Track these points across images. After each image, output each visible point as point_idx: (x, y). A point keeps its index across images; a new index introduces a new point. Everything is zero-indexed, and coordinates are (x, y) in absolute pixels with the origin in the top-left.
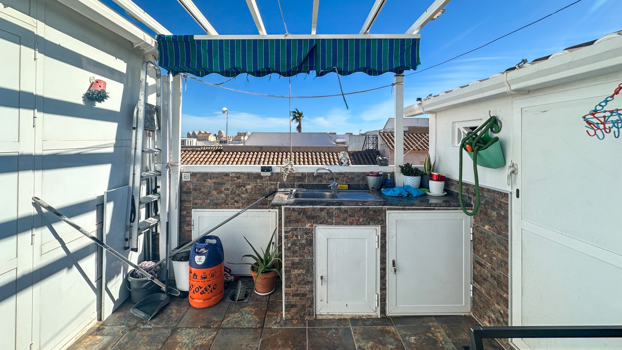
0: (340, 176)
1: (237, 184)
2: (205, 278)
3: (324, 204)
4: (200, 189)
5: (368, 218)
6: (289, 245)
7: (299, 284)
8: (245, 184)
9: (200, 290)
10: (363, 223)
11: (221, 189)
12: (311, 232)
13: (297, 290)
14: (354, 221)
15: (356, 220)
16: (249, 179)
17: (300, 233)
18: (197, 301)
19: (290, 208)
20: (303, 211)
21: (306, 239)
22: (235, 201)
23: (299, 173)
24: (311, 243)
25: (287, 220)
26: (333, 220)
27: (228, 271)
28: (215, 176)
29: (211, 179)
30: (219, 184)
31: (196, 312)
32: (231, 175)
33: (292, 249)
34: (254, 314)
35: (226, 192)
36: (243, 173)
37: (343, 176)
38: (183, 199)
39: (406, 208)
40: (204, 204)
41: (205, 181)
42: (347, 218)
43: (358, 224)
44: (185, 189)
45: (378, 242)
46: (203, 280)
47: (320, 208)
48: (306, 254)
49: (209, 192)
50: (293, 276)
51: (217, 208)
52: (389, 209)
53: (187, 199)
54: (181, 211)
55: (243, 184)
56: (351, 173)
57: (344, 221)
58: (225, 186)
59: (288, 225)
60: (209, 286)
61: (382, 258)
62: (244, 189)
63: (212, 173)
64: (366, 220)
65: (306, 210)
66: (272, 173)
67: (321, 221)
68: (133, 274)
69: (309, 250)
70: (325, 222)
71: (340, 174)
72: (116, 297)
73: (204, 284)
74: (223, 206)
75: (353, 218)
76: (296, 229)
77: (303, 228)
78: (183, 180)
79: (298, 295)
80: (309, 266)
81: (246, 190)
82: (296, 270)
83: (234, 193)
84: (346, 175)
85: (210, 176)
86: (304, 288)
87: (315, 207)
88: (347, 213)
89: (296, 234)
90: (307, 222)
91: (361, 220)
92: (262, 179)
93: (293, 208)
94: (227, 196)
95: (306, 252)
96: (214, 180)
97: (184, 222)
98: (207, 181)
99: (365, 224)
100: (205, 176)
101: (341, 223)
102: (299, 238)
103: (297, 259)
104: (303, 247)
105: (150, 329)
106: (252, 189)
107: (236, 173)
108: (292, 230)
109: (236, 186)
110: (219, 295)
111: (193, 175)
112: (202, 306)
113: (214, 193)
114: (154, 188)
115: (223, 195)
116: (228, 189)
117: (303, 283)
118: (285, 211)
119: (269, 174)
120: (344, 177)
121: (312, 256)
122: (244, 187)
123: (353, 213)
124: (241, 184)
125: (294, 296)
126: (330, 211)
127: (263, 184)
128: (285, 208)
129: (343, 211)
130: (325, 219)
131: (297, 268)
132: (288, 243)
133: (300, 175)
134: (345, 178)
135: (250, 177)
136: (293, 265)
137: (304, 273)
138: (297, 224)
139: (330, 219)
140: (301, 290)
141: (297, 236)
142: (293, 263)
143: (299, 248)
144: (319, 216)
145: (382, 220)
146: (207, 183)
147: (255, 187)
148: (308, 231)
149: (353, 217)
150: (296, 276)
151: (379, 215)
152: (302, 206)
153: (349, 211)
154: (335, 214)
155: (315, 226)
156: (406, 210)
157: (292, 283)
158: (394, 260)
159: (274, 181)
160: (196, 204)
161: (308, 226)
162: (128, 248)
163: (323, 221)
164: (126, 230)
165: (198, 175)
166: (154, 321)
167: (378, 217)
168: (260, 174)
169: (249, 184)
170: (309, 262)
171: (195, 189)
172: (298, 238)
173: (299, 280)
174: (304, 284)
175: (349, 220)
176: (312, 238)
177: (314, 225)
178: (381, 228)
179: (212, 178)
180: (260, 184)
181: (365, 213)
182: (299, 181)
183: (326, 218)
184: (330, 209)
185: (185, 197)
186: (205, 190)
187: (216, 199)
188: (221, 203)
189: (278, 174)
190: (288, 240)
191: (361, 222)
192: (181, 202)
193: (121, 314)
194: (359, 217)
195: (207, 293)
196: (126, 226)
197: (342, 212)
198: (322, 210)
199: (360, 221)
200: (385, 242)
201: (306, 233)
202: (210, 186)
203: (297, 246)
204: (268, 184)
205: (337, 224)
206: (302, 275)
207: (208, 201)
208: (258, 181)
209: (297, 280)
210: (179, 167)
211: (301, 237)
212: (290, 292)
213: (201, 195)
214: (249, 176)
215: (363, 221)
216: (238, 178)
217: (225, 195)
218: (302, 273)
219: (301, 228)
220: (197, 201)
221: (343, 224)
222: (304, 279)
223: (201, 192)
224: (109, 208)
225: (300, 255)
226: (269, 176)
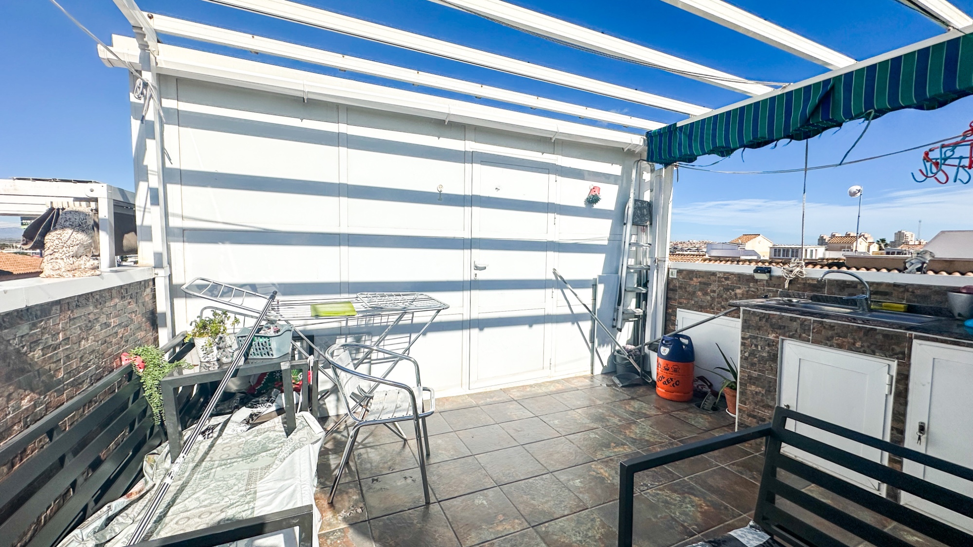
0: (894, 290)
1: (725, 287)
2: (668, 370)
3: (798, 312)
4: (686, 288)
5: (872, 344)
6: (747, 354)
7: (756, 404)
8: (735, 287)
9: (663, 380)
10: (862, 350)
11: (707, 290)
12: (776, 345)
13: (753, 411)
14: (845, 343)
15: (849, 342)
16: (739, 281)
17: (761, 344)
18: (660, 390)
19: (750, 311)
20: (768, 318)
21: (768, 352)
22: (722, 306)
23: (813, 279)
24: (774, 358)
25: (745, 324)
26: (809, 336)
27: (709, 384)
28: (701, 274)
29: (696, 277)
30: (705, 284)
31: (658, 398)
32: (718, 275)
33: (749, 360)
34: (708, 422)
35: (712, 294)
36: (732, 274)
37: (902, 289)
38: (669, 296)
39: (965, 343)
40: (689, 305)
41: (691, 279)
42: (832, 337)
43: (852, 348)
44: (671, 286)
45: (891, 385)
46: (666, 371)
47: (791, 317)
48: (767, 370)
49: (694, 293)
50: (749, 392)
51: (701, 311)
52: (917, 337)
53: (673, 296)
54: (667, 307)
55: (732, 288)
56: (921, 287)
57: (828, 340)
58: (712, 287)
59: (746, 330)
60: (671, 379)
61: (895, 412)
62: (733, 293)
63: (698, 271)
64: (868, 347)
65: (771, 317)
66: (771, 277)
67: (791, 333)
68: (618, 352)
69: (771, 366)
70: (797, 336)
71: (895, 285)
72: (605, 364)
73: (667, 376)
74: (708, 309)
75: (844, 340)
76: (756, 338)
77: (765, 338)
78: (670, 276)
79: (754, 417)
80: (770, 387)
81: (736, 295)
82: (753, 386)
83: (721, 297)
84: (910, 290)
85: (696, 274)
86: (762, 411)
87: (783, 314)
88: (834, 330)
89: (755, 343)
90: (771, 332)
91: (858, 344)
92: (757, 282)
93: (754, 312)
94: (713, 298)
95: (767, 368)
96: (699, 280)
97: (670, 320)
98: (692, 280)
99: (865, 352)
100: (691, 274)
101: (822, 342)
102: (760, 349)
103: (755, 374)
104: (762, 360)
105: (617, 391)
106: (743, 294)
107: (725, 273)
108: (750, 337)
109: (724, 288)
110: (682, 394)
111: (680, 272)
112: (664, 396)
113: (700, 293)
114: (645, 281)
115: (709, 298)
116: (714, 292)
117: (762, 404)
118: (743, 313)
119: (764, 277)
120: (904, 292)
121: (776, 375)
122: (733, 290)
123: (844, 332)
124: (729, 287)
125: (749, 415)
126: (806, 323)
127: (757, 289)
128: (744, 310)
129: (827, 327)
130: (796, 331)
131: (754, 384)
132: (745, 352)
133: (816, 283)
134: (906, 295)
135: (741, 280)
136: (750, 379)
137: (763, 392)
138: (758, 331)
139: (804, 333)
140: (759, 413)
141: (756, 346)
142: (749, 377)
143: (759, 361)
144: (788, 327)
145: (903, 353)
146: (692, 282)
147: (747, 292)
148: (771, 343)
149: (844, 337)
150: (752, 394)
151: (898, 344)
152: (766, 310)
153: (837, 329)
154: (814, 329)
155: (783, 340)
156: (964, 346)
157: (747, 399)
158: (924, 423)
159: (774, 287)
160: (681, 303)
161: (772, 337)
162: (615, 327)
163: (794, 334)
164: (615, 312)
165: (684, 272)
166: (623, 388)
167: (893, 346)
168: (754, 277)
169: (739, 288)
170: (770, 382)
171: (680, 287)
172: (758, 348)
173: (756, 399)
174: (763, 407)
175: (836, 340)
176: (776, 353)
177: (781, 337)
178: (898, 365)
179: (698, 276)
180: (753, 289)
181: (867, 335)
182: (813, 291)
183: (798, 331)
184: (806, 320)
185: (671, 295)
186: (690, 289)
187: (701, 301)
188: (706, 306)
189: (779, 277)
190: (745, 348)
191: (858, 348)
192: (668, 299)
193: (607, 377)
194: (854, 339)
195: (669, 385)
196: (615, 308)
197: (824, 328)
198: (792, 319)
199: (857, 346)
200: (906, 390)
201: (769, 345)
202: (696, 285)
203: (757, 358)
204: (764, 290)
205: (815, 342)
206: (761, 395)
207: (693, 302)
208: (751, 286)
209: (753, 398)
210: (667, 263)
211: (761, 348)
212: (744, 409)
213: (686, 295)
214: (739, 277)
215: (862, 346)
216: (727, 279)
217: (711, 297)
218: (760, 392)
219: (762, 338)
220: (682, 300)
221: (826, 345)
222: (762, 401)
223: (686, 291)
224: (601, 288)
225: (759, 370)
226: (767, 280)
